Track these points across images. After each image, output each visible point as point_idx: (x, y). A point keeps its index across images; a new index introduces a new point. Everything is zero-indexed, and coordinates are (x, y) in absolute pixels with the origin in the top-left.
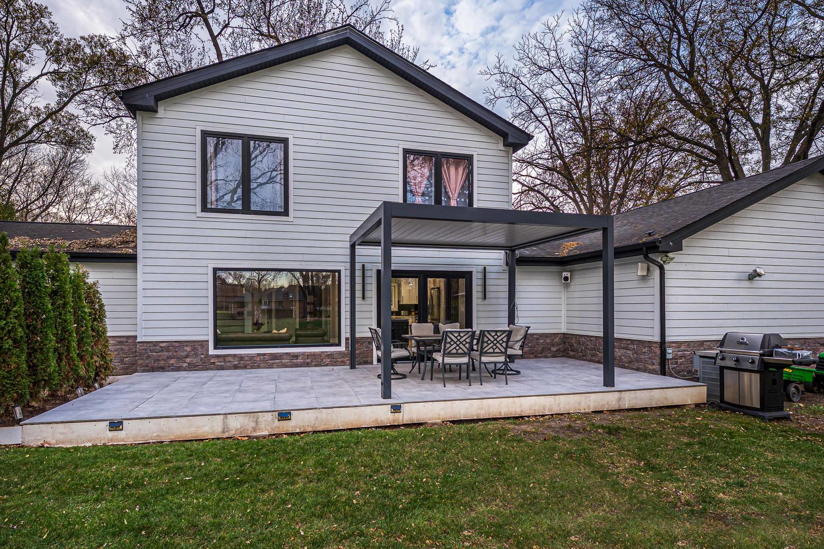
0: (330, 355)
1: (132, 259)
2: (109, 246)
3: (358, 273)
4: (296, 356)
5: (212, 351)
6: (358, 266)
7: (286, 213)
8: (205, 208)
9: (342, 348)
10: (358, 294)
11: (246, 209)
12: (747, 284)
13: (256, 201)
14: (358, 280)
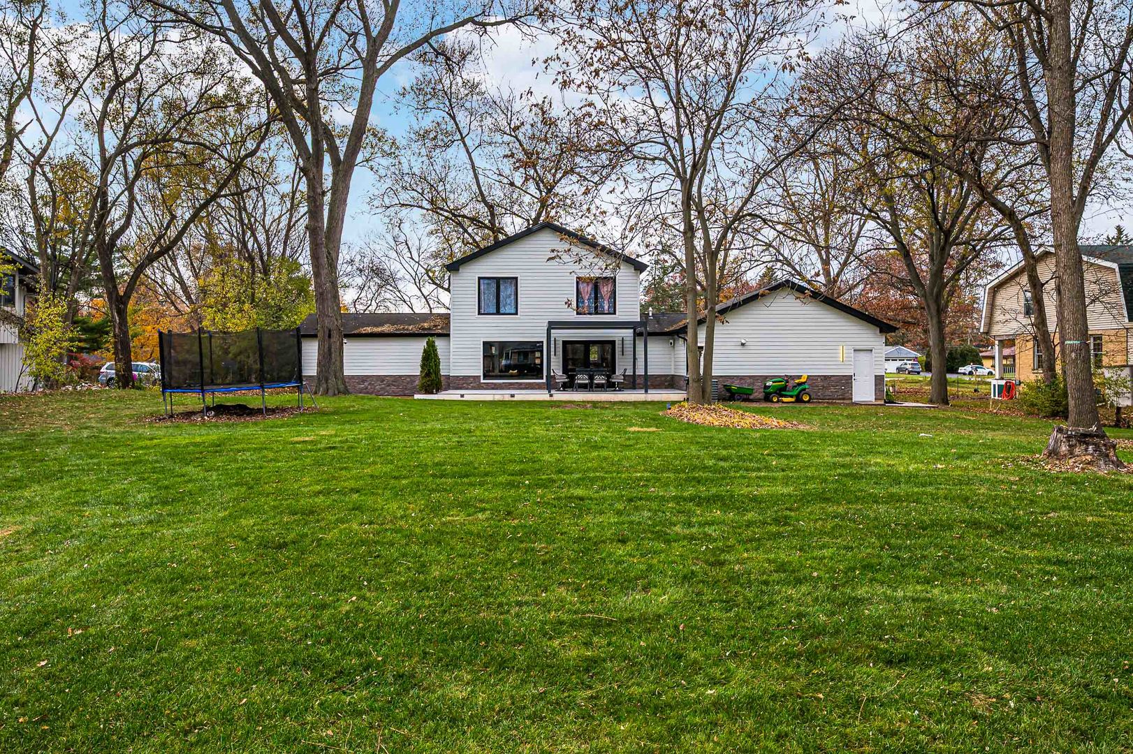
0: (538, 384)
1: (448, 335)
2: (429, 329)
3: (552, 342)
4: (521, 384)
5: (482, 381)
6: (552, 339)
7: (516, 314)
8: (479, 313)
9: (544, 381)
10: (552, 353)
11: (498, 313)
12: (740, 347)
13: (502, 310)
14: (552, 346)
